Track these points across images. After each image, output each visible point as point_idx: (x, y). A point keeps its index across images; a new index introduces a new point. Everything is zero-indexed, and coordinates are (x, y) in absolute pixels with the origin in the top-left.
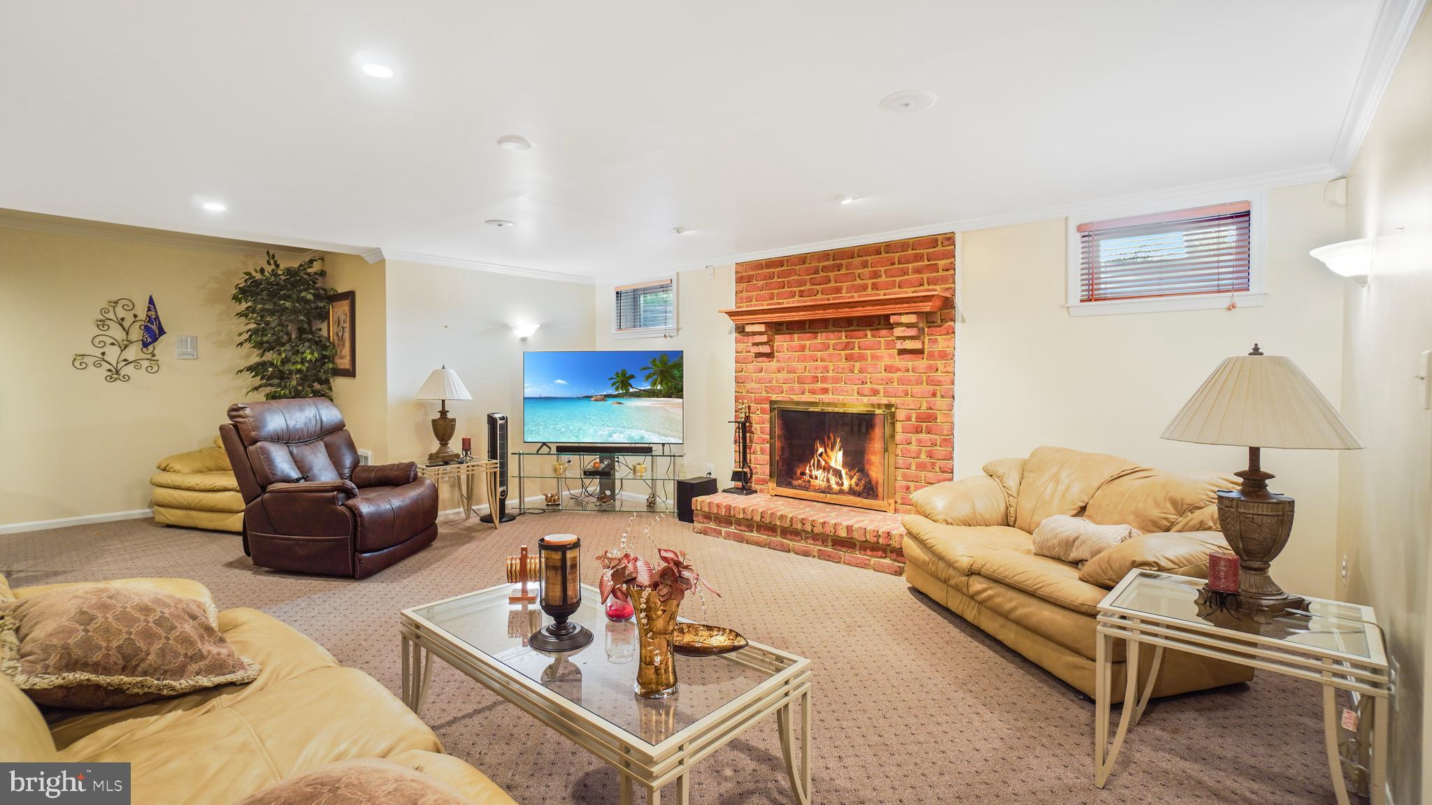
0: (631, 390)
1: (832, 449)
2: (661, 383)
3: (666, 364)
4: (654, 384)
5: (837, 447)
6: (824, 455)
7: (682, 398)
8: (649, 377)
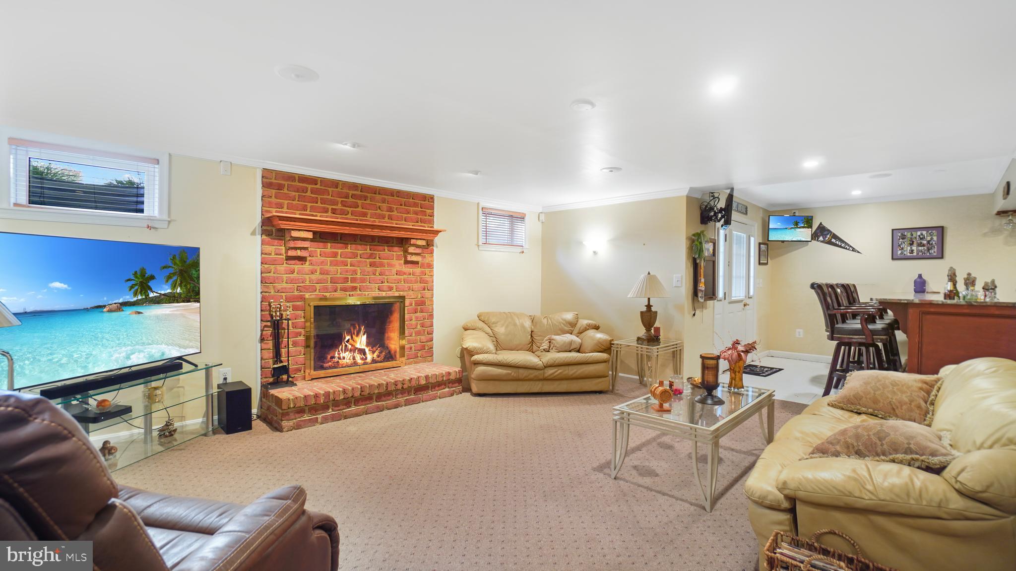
0: (151, 295)
1: (357, 335)
2: (180, 285)
3: (185, 262)
4: (174, 287)
5: (362, 332)
6: (350, 341)
7: (199, 302)
8: (169, 278)
